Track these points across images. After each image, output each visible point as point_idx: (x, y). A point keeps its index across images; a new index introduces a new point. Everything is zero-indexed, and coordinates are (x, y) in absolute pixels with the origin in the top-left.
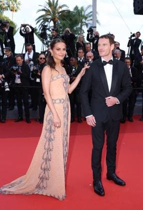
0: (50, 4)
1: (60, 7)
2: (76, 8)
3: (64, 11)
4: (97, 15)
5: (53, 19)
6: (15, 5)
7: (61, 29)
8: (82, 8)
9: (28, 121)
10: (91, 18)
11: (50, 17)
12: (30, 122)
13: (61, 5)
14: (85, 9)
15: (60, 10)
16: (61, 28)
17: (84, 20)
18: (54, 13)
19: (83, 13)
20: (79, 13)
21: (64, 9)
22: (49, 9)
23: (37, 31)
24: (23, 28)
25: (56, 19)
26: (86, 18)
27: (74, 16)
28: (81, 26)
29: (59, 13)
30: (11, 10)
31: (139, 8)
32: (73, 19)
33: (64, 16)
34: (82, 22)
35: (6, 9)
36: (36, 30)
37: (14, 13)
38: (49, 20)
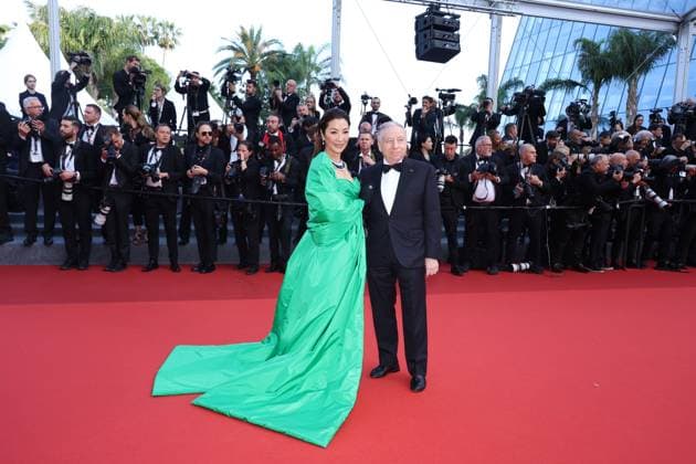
0: (244, 38)
1: (265, 45)
2: (299, 48)
3: (274, 52)
4: (341, 65)
5: (250, 69)
6: (170, 36)
7: (267, 90)
8: (311, 49)
9: (174, 267)
10: (329, 70)
11: (243, 63)
12: (179, 271)
13: (267, 40)
14: (316, 50)
15: (266, 50)
16: (266, 86)
17: (313, 74)
18: (252, 55)
19: (313, 59)
20: (304, 59)
21: (274, 47)
22: (243, 46)
23: (216, 92)
24: (183, 79)
25: (257, 68)
26: (318, 70)
27: (295, 63)
28: (308, 85)
29: (262, 56)
30: (162, 46)
31: (426, 47)
32: (292, 70)
33: (273, 63)
34: (309, 77)
35: (150, 41)
36: (213, 88)
37: (168, 51)
38: (242, 70)
